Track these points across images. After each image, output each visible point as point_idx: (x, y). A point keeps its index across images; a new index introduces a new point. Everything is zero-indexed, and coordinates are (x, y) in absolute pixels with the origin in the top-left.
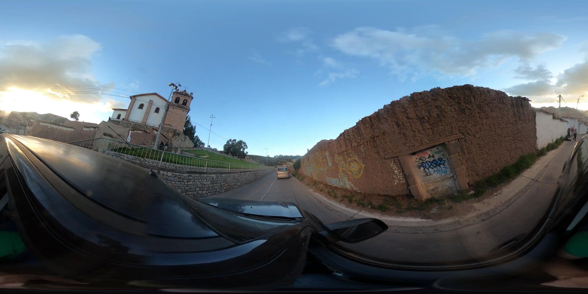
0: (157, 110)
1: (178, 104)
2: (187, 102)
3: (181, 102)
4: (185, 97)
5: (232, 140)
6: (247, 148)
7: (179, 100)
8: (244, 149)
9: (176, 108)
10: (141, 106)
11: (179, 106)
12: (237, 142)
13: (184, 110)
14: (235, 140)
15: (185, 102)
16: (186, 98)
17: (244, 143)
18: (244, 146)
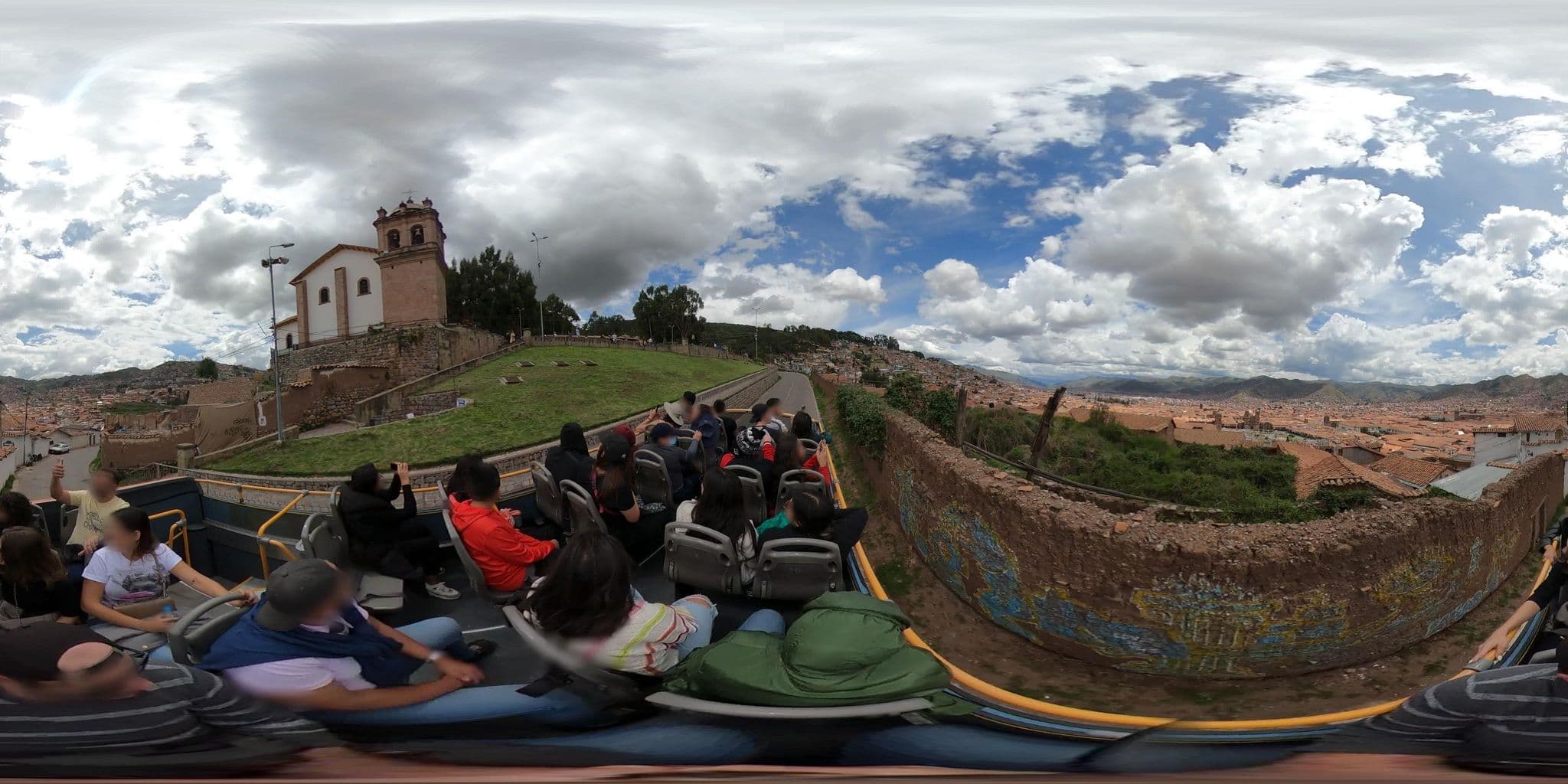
0: (364, 287)
1: (399, 251)
2: (422, 231)
3: (405, 240)
4: (409, 220)
5: (655, 289)
6: (702, 306)
7: (398, 237)
8: (695, 309)
9: (398, 264)
10: (324, 296)
11: (402, 255)
12: (670, 291)
13: (422, 257)
14: (665, 288)
15: (418, 233)
16: (416, 221)
17: (691, 292)
18: (694, 300)
